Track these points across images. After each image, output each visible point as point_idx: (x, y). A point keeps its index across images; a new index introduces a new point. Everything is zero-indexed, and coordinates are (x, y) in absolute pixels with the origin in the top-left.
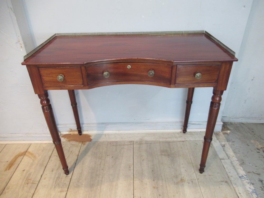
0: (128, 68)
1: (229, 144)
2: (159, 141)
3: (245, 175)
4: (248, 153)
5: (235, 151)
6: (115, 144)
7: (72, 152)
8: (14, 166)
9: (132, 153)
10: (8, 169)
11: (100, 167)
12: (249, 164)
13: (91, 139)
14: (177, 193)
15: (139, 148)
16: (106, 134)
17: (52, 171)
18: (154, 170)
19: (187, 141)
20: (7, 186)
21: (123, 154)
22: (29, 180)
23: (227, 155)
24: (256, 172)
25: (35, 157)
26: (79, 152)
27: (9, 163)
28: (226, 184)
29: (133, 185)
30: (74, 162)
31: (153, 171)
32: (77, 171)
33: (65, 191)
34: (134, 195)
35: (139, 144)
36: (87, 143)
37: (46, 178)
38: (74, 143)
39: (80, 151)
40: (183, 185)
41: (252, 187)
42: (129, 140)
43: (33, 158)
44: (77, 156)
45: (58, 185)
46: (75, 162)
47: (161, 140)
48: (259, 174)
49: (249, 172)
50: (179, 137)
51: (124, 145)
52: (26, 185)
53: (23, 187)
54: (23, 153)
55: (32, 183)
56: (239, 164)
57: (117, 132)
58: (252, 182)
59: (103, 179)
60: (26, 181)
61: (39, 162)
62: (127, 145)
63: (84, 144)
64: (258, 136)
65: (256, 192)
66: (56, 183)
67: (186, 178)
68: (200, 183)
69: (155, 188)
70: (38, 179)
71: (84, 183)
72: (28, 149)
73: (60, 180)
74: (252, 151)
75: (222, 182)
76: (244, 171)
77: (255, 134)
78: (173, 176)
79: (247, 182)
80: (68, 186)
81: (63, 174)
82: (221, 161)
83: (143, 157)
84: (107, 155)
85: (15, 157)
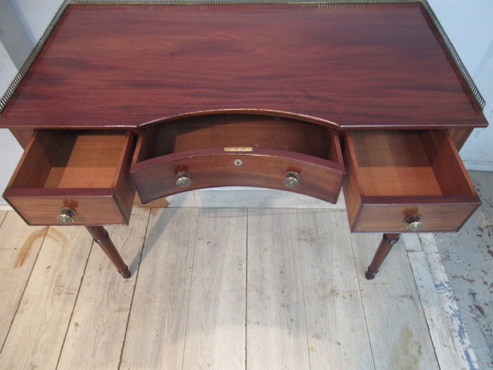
2: (296, 209)
3: (446, 282)
4: (459, 237)
6: (213, 216)
7: (132, 229)
8: (28, 259)
9: (246, 234)
10: (19, 265)
11: (186, 263)
12: (459, 259)
13: (166, 201)
14: (322, 317)
15: (259, 224)
17: (100, 270)
18: (284, 271)
20: (24, 298)
21: (228, 235)
22: (60, 286)
23: (420, 240)
24: (467, 276)
25: (65, 240)
26: (146, 230)
27: (18, 251)
28: (410, 301)
29: (246, 300)
30: (138, 251)
31: (281, 273)
32: (145, 268)
33: (127, 310)
34: (248, 318)
35: (257, 215)
36: (161, 211)
37: (90, 283)
38: (135, 210)
39: (147, 227)
40: (334, 301)
41: (455, 306)
42: (240, 206)
43: (62, 242)
44: (143, 239)
45: (114, 298)
46: (141, 253)
47: (300, 207)
48: (472, 281)
49: (455, 277)
51: (230, 217)
52: (57, 296)
53: (52, 301)
54: (42, 231)
55: (67, 293)
56: (440, 260)
58: (457, 297)
59: (193, 287)
60: (54, 288)
61: (73, 251)
62: (236, 216)
63: (155, 214)
64: (486, 200)
65: (459, 316)
66: (109, 294)
67: (341, 288)
68: (363, 299)
69: (284, 306)
70: (76, 286)
71: (158, 295)
73: (115, 287)
74: (468, 233)
75: (404, 297)
76: (445, 274)
78: (318, 284)
79: (447, 296)
80: (131, 301)
81: (120, 277)
82: (408, 256)
83: (266, 243)
84: (199, 239)
85: (29, 238)
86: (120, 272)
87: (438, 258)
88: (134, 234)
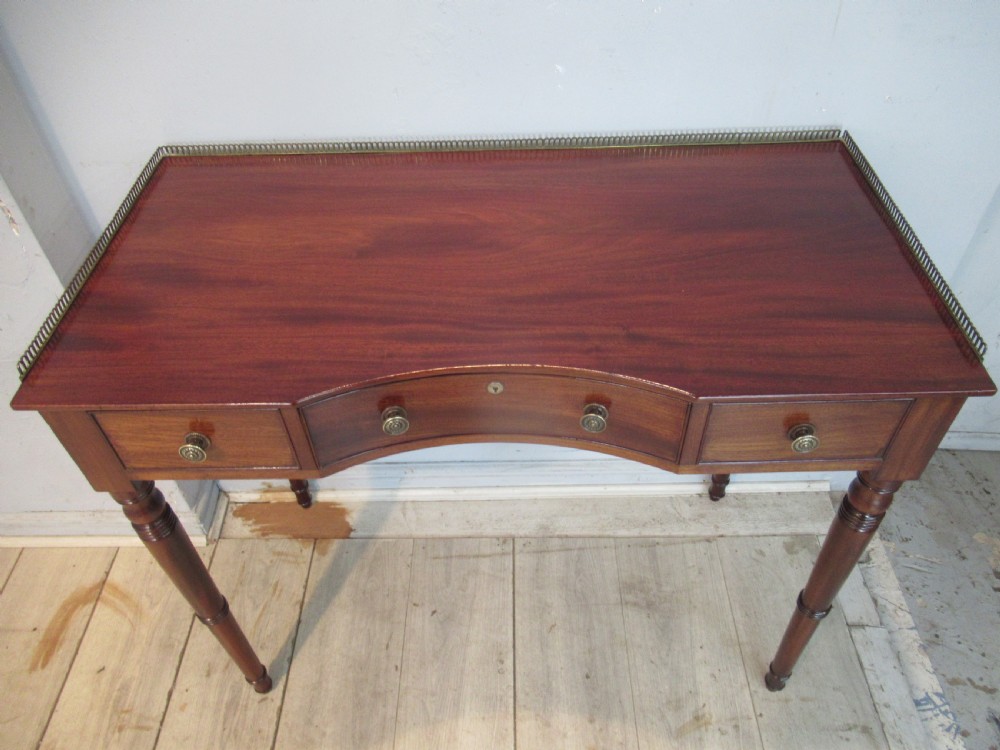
0: (491, 390)
1: (887, 549)
2: (615, 538)
3: (937, 694)
4: (956, 593)
5: (907, 584)
6: (442, 554)
7: (276, 585)
8: (61, 651)
9: (511, 594)
10: (40, 665)
11: (388, 657)
12: (959, 643)
13: (347, 523)
15: (537, 570)
16: (405, 502)
17: (208, 675)
18: (593, 674)
19: (722, 536)
20: (46, 740)
21: (475, 596)
22: (123, 712)
23: (875, 601)
24: (981, 679)
25: (138, 610)
26: (305, 587)
27: (40, 635)
28: (864, 737)
29: (515, 739)
30: (287, 632)
31: (588, 677)
32: (301, 671)
35: (534, 552)
36: (335, 545)
37: (186, 704)
38: (283, 544)
40: (700, 739)
41: (960, 747)
42: (498, 533)
43: (130, 615)
44: (298, 607)
45: (236, 737)
46: (293, 636)
47: (622, 532)
48: (991, 691)
49: (954, 682)
50: (694, 520)
51: (477, 556)
52: (117, 735)
53: (106, 746)
54: (91, 590)
55: (137, 727)
56: (921, 645)
57: (449, 494)
58: (963, 727)
59: (401, 712)
60: (111, 716)
61: (154, 633)
62: (490, 556)
63: (323, 553)
66: (224, 729)
67: (715, 711)
68: (764, 735)
70: (157, 710)
71: (329, 730)
72: (107, 574)
73: (238, 714)
74: (973, 583)
75: (850, 729)
76: (934, 676)
77: (993, 504)
78: (664, 701)
79: (942, 725)
80: (271, 744)
81: (248, 691)
82: (851, 636)
83: (553, 613)
84: (415, 605)
85: (64, 607)
86: (249, 681)
87: (915, 640)
88: (279, 595)
